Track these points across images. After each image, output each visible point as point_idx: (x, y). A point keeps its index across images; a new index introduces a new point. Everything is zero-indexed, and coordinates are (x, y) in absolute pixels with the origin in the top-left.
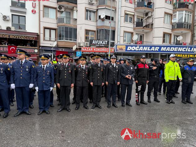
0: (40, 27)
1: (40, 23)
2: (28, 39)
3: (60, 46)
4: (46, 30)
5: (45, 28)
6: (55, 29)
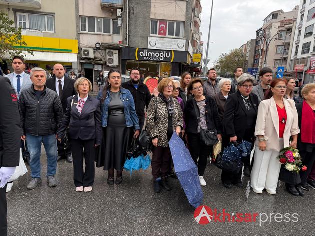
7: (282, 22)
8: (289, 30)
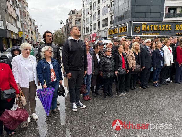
7: (76, 16)
8: (80, 20)
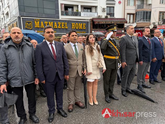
0: (124, 14)
1: (124, 11)
2: (122, 23)
3: (138, 27)
4: (128, 15)
5: (128, 14)
6: (133, 14)
